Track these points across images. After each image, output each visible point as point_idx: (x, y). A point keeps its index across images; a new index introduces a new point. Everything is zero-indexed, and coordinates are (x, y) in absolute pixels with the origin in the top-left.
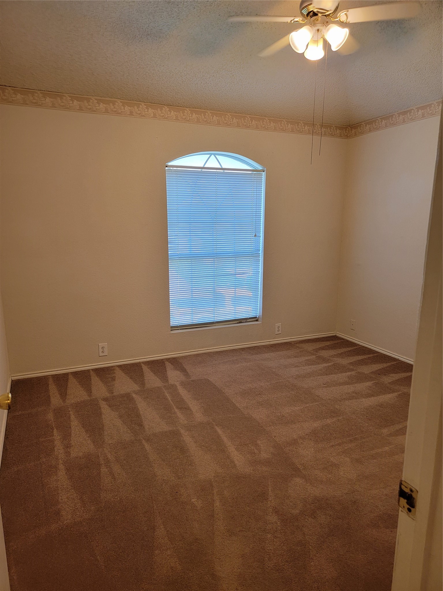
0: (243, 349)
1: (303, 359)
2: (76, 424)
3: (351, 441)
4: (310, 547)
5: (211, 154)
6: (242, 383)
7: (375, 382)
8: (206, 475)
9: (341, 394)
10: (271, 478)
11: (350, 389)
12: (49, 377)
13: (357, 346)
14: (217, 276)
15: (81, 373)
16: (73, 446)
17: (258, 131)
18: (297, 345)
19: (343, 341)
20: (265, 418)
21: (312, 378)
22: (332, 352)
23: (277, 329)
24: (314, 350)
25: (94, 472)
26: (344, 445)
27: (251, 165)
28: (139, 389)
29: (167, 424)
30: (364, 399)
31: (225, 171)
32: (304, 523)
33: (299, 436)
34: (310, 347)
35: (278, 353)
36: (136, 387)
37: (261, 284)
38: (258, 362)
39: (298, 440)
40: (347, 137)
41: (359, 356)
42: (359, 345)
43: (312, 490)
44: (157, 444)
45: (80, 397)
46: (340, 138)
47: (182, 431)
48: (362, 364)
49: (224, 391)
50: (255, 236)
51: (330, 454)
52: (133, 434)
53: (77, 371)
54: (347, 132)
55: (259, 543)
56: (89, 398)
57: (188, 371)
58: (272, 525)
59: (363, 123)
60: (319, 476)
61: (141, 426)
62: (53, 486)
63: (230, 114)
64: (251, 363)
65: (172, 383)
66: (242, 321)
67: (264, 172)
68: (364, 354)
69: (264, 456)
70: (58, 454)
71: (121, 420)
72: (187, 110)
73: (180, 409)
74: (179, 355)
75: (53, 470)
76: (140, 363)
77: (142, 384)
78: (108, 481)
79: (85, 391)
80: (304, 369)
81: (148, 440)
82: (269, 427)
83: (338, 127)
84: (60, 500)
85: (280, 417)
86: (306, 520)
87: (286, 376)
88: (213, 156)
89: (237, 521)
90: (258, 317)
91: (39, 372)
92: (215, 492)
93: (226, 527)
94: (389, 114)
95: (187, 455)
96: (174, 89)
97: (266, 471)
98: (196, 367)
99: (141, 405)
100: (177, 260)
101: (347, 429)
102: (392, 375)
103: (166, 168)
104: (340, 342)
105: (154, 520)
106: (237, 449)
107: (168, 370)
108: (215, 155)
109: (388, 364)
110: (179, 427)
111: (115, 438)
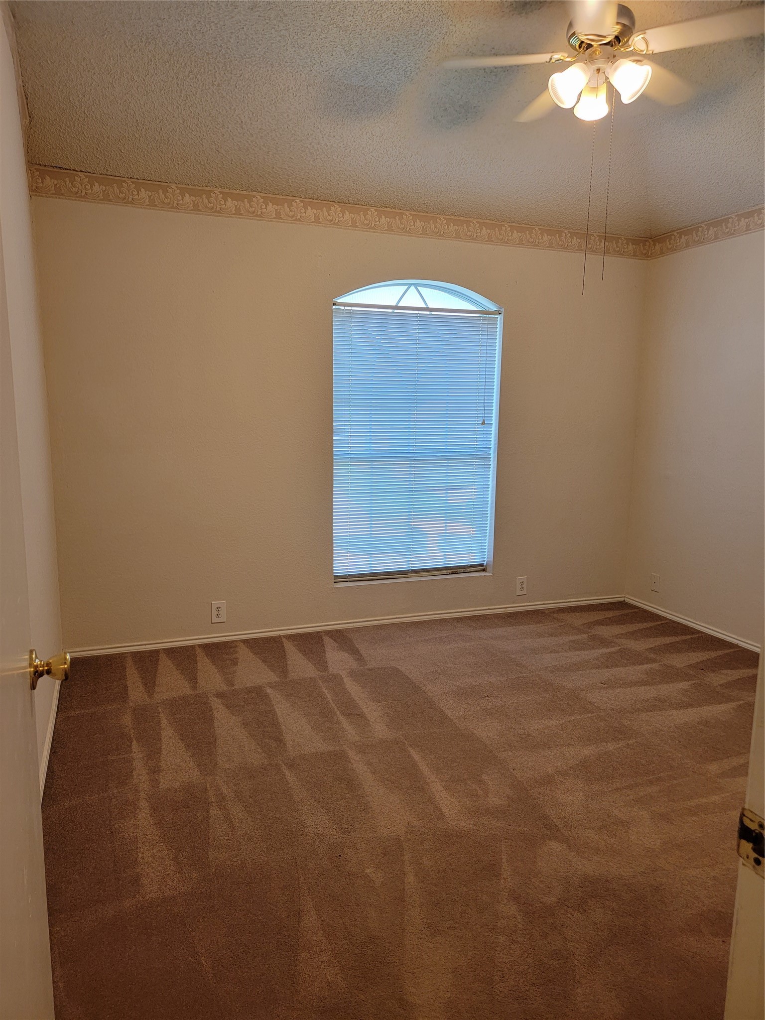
0: (459, 620)
1: (566, 639)
2: (171, 735)
3: (651, 782)
4: (576, 961)
5: (410, 285)
6: (456, 676)
7: (695, 683)
8: (391, 829)
9: (633, 701)
10: (507, 839)
11: (649, 692)
12: (127, 655)
13: (661, 620)
14: (415, 491)
15: (180, 650)
16: (163, 770)
17: (492, 246)
18: (555, 615)
19: (636, 610)
20: (496, 737)
21: (580, 672)
22: (617, 630)
23: (518, 587)
24: (585, 624)
25: (198, 815)
26: (639, 789)
27: (478, 303)
28: (277, 679)
29: (324, 740)
30: (674, 712)
31: (433, 313)
32: (565, 920)
33: (557, 770)
34: (579, 620)
35: (522, 627)
36: (273, 677)
37: (491, 507)
38: (486, 642)
39: (556, 777)
40: (647, 256)
41: (666, 638)
42: (666, 619)
43: (579, 863)
44: (307, 774)
45: (177, 689)
46: (633, 258)
47: (351, 753)
48: (672, 651)
49: (424, 688)
50: (482, 424)
51: (612, 803)
52: (266, 755)
53: (173, 648)
54: (647, 247)
55: (484, 949)
56: (192, 693)
57: (363, 652)
58: (508, 920)
59: (675, 233)
60: (592, 840)
61: (281, 741)
62: (129, 835)
63: (445, 217)
64: (473, 643)
65: (335, 672)
66: (458, 571)
67: (501, 315)
68: (675, 634)
69: (494, 800)
70: (139, 782)
71: (246, 731)
72: (372, 210)
73: (348, 715)
74: (347, 625)
75: (129, 808)
76: (280, 637)
77: (284, 671)
78: (222, 831)
79: (187, 680)
80: (566, 657)
81: (291, 766)
82: (503, 753)
83: (630, 239)
84: (139, 859)
85: (524, 736)
86: (570, 916)
87: (534, 667)
88: (413, 288)
89: (446, 910)
90: (487, 564)
91: (110, 646)
92: (406, 857)
93: (425, 920)
94: (722, 216)
95: (359, 793)
96: (352, 175)
97: (497, 827)
98: (376, 646)
99: (281, 707)
100: (348, 462)
101: (644, 762)
102: (725, 672)
103: (334, 307)
104: (631, 613)
105: (299, 901)
106: (446, 788)
107: (328, 650)
108: (416, 285)
109: (720, 653)
110: (344, 746)
111: (235, 759)
